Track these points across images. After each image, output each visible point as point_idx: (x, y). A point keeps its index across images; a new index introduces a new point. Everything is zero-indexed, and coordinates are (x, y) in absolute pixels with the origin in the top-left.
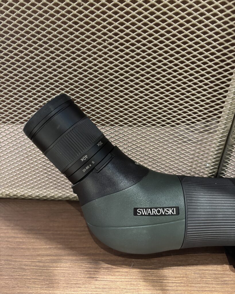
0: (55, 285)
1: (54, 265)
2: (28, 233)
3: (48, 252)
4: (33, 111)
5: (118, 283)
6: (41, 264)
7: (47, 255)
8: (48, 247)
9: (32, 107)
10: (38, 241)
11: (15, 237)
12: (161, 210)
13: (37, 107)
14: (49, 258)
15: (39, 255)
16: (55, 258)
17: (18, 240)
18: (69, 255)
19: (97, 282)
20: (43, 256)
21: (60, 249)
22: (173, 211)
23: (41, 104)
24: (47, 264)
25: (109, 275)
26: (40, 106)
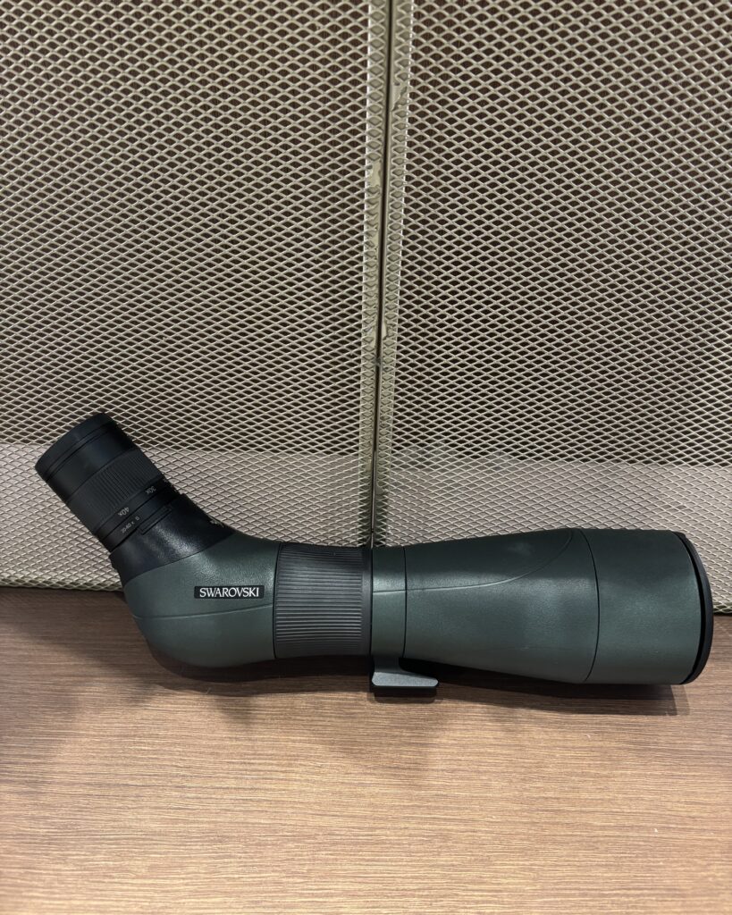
0: (78, 716)
1: (80, 688)
2: (39, 644)
3: (71, 671)
4: (60, 431)
5: (179, 714)
6: (59, 688)
7: (70, 676)
8: (72, 663)
9: (60, 424)
10: (56, 654)
11: (15, 649)
12: (236, 590)
13: (68, 424)
14: (72, 679)
15: (55, 675)
16: (83, 679)
17: (20, 653)
18: (105, 675)
19: (145, 712)
20: (61, 676)
21: (93, 666)
22: (255, 592)
23: (81, 417)
24: (67, 688)
25: (168, 703)
26: (73, 424)
